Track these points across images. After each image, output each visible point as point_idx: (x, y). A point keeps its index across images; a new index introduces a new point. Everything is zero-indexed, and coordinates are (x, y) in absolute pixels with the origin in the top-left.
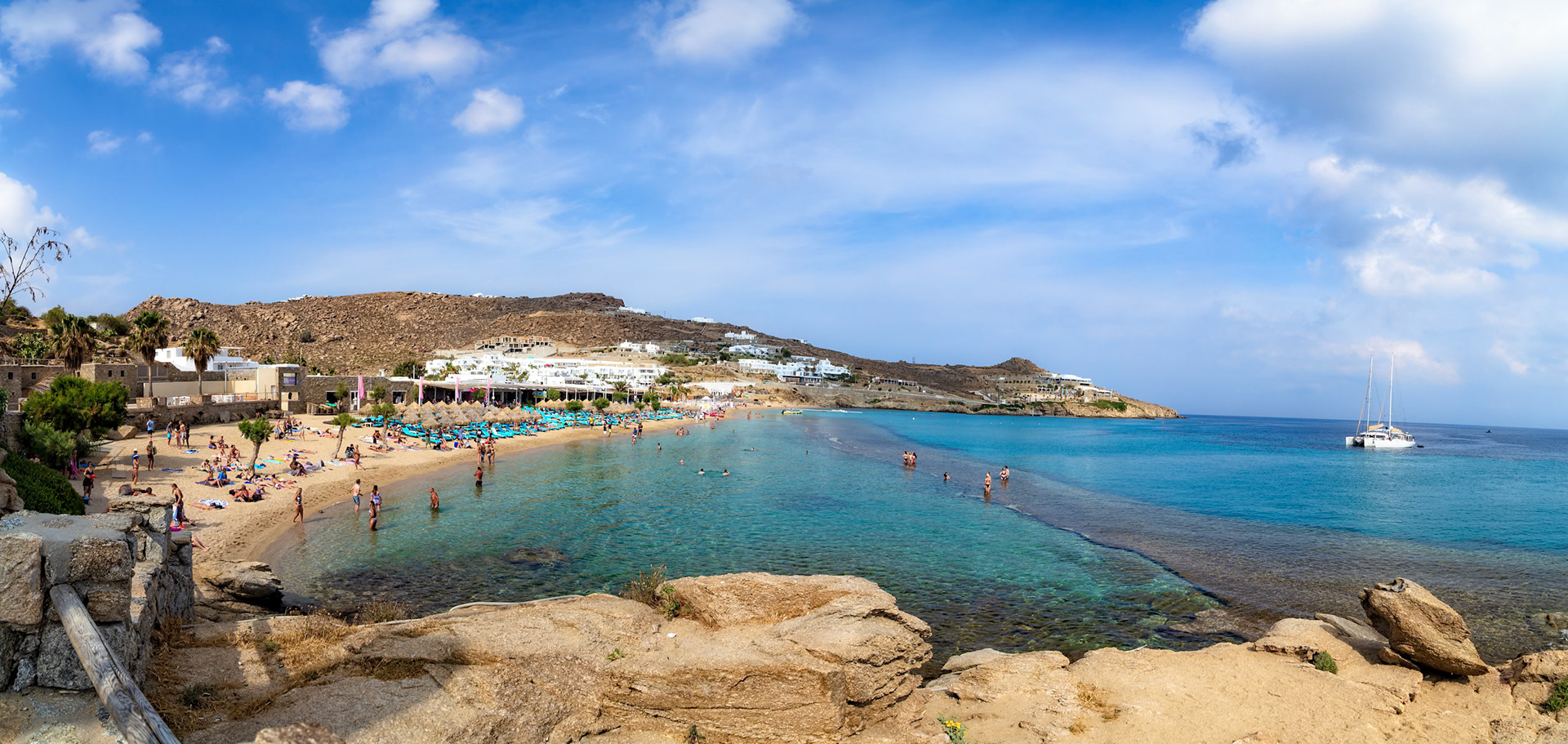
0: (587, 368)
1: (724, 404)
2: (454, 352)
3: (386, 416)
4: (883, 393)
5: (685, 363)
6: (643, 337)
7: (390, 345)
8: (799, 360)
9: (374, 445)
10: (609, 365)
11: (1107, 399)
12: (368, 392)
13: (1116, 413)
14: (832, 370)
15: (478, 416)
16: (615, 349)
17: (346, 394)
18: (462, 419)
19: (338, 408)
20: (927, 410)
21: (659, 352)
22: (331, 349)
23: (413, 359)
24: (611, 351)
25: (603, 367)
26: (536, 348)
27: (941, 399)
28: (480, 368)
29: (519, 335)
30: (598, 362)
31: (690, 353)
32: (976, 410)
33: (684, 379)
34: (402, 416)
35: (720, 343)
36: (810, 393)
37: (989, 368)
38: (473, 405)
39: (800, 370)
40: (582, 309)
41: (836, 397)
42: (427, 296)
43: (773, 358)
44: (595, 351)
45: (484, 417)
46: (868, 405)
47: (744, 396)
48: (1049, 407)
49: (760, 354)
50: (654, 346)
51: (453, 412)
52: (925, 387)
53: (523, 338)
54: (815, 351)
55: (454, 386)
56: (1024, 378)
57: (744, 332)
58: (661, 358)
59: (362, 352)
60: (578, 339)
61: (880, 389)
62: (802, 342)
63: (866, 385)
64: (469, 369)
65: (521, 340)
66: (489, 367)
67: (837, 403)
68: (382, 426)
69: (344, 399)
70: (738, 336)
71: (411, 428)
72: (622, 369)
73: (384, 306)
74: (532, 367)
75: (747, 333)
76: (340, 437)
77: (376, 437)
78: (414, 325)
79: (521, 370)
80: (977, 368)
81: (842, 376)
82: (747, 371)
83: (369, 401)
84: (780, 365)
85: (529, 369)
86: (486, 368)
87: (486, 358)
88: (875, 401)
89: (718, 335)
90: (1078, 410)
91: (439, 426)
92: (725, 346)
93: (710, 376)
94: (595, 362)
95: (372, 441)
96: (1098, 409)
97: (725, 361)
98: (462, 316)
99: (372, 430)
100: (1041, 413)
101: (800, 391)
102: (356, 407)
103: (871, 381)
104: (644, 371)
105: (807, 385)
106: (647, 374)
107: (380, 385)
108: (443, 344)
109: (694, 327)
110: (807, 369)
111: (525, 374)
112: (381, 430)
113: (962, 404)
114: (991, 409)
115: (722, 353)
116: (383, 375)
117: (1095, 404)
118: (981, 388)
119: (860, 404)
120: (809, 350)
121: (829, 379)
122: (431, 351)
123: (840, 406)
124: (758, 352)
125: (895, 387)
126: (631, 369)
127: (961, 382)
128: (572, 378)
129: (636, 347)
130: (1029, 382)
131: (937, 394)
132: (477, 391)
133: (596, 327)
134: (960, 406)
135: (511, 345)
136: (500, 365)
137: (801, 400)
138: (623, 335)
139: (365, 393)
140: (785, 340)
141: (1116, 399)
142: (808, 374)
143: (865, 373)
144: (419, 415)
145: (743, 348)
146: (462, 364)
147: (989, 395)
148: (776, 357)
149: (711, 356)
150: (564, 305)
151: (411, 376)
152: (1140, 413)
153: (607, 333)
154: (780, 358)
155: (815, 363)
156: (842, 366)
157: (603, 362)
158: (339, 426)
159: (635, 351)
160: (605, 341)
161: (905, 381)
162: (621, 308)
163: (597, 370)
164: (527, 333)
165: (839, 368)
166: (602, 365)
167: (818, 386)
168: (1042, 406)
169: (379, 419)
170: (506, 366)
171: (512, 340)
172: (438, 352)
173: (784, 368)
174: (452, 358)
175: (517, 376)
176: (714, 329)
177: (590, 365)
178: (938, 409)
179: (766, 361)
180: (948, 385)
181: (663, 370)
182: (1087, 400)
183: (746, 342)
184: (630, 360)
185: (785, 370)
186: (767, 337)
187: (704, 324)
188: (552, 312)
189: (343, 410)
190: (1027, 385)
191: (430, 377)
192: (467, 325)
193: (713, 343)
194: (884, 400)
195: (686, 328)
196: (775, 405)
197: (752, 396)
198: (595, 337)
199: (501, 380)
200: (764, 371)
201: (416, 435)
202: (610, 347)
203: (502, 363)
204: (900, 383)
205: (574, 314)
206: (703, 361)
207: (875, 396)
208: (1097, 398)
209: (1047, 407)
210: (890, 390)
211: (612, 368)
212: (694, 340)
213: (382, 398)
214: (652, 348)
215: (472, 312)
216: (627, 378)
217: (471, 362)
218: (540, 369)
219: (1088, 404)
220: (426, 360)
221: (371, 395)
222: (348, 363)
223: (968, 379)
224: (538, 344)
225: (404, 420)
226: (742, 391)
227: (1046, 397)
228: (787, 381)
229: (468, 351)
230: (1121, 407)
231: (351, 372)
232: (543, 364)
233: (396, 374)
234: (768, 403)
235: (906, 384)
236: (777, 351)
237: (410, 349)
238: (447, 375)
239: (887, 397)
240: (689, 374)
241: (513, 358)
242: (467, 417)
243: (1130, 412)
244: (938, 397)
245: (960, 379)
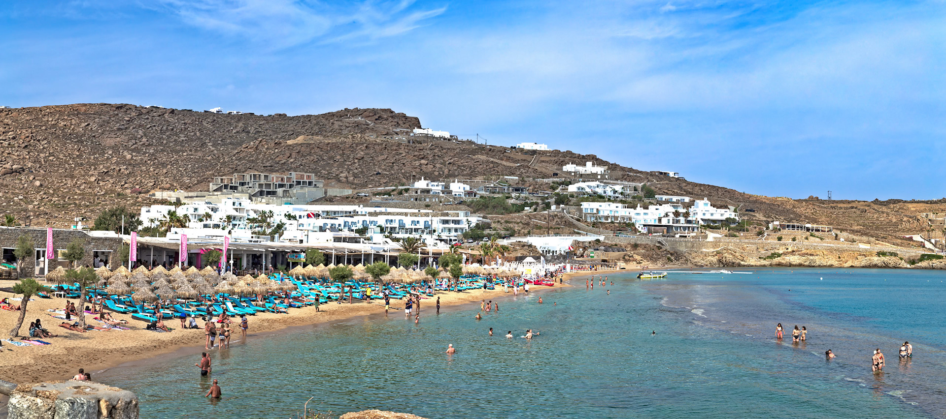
0: (368, 219)
1: (557, 267)
2: (181, 194)
3: (85, 284)
4: (785, 245)
5: (507, 210)
6: (446, 171)
7: (91, 183)
8: (667, 202)
9: (66, 321)
10: (398, 214)
12: (60, 251)
14: (712, 214)
15: (208, 287)
16: (407, 190)
17: (29, 253)
18: (187, 290)
19: (19, 270)
20: (846, 265)
21: (469, 193)
22: (7, 186)
23: (122, 203)
24: (400, 193)
25: (390, 217)
26: (296, 190)
27: (866, 250)
28: (216, 218)
29: (272, 171)
30: (383, 209)
31: (513, 195)
32: (913, 262)
33: (503, 232)
34: (105, 284)
35: (556, 180)
36: (683, 249)
37: (936, 202)
38: (203, 272)
39: (667, 215)
40: (361, 133)
41: (718, 253)
42: (144, 111)
43: (629, 199)
44: (379, 194)
45: (216, 288)
46: (763, 262)
47: (588, 256)
49: (611, 194)
50: (462, 185)
51: (174, 281)
52: (845, 234)
53: (278, 175)
54: (689, 188)
55: (177, 245)
57: (589, 164)
58: (472, 202)
59: (51, 191)
60: (355, 176)
61: (780, 239)
62: (671, 175)
63: (760, 233)
64: (201, 220)
65: (275, 178)
66: (229, 218)
67: (720, 261)
68: (79, 297)
69: (27, 259)
70: (581, 169)
71: (119, 301)
72: (416, 219)
73: (83, 125)
74: (289, 217)
75: (593, 165)
76: (22, 309)
77: (71, 311)
78: (125, 153)
79: (276, 220)
80: (919, 202)
81: (727, 222)
82: (593, 219)
83: (60, 264)
84: (639, 209)
85: (285, 220)
86: (224, 218)
87: (225, 205)
88: (773, 256)
89: (554, 168)
91: (156, 299)
92: (562, 183)
93: (539, 227)
94: (378, 210)
95: (65, 317)
97: (561, 206)
98: (192, 141)
99: (63, 302)
101: (667, 247)
102: (42, 271)
103: (768, 228)
104: (446, 222)
105: (677, 236)
106: (452, 225)
107: (75, 242)
108: (166, 182)
109: (520, 156)
110: (677, 214)
111: (280, 227)
112: (77, 302)
113: (895, 255)
114: (934, 261)
115: (558, 194)
116: (80, 227)
118: (922, 230)
119: (752, 261)
120: (681, 186)
121: (709, 227)
122: (149, 191)
123: (724, 264)
124: (609, 193)
125: (800, 234)
126: (428, 219)
127: (896, 225)
128: (346, 233)
129: (437, 187)
131: (861, 241)
132: (209, 252)
133: (380, 158)
134: (893, 258)
135: (261, 185)
136: (245, 215)
137: (669, 259)
138: (418, 170)
139: (55, 252)
140: (647, 173)
142: (678, 221)
143: (760, 216)
144: (128, 284)
145: (588, 186)
146: (190, 212)
147: (933, 241)
148: (634, 197)
149: (543, 199)
150: (336, 126)
151: (118, 230)
153: (396, 167)
154: (640, 200)
155: (688, 206)
156: (726, 207)
157: (390, 210)
158: (22, 296)
159: (436, 195)
160: (392, 179)
161: (815, 226)
162: (417, 131)
163: (381, 220)
164: (284, 168)
165: (722, 211)
166: (389, 214)
167: (693, 237)
169: (74, 288)
170: (253, 215)
171: (262, 177)
172: (159, 195)
173: (645, 214)
174: (178, 203)
175: (268, 231)
176: (547, 159)
177: (371, 214)
178: (863, 264)
179: (620, 205)
180: (877, 228)
181: (474, 220)
183: (592, 177)
184: (427, 206)
185: (646, 217)
186: (623, 169)
187: (534, 152)
188: (319, 138)
189: (25, 273)
191: (147, 231)
192: (200, 154)
193: (546, 180)
194: (785, 254)
195: (509, 159)
196: (632, 266)
197: (598, 255)
198: (378, 174)
199: (243, 235)
200: (616, 218)
201: (122, 310)
202: (400, 188)
203: (247, 211)
204: (808, 229)
205: (349, 140)
206: (530, 205)
207: (772, 249)
210: (794, 240)
211: (403, 217)
212: (520, 176)
213: (79, 259)
214: (458, 188)
215: (207, 135)
216: (423, 232)
217: (203, 209)
218: (301, 221)
220: (141, 204)
221: (64, 254)
222: (30, 207)
223: (905, 219)
224: (298, 183)
225: (109, 289)
226: (585, 249)
228: (649, 232)
229: (199, 194)
231: (35, 221)
232: (306, 213)
233: (97, 227)
234: (622, 264)
235: (818, 230)
236: (635, 189)
237: (118, 189)
238: (168, 230)
239: (790, 250)
240: (511, 225)
241: (262, 205)
242: (194, 287)
244: (863, 246)
245: (894, 220)
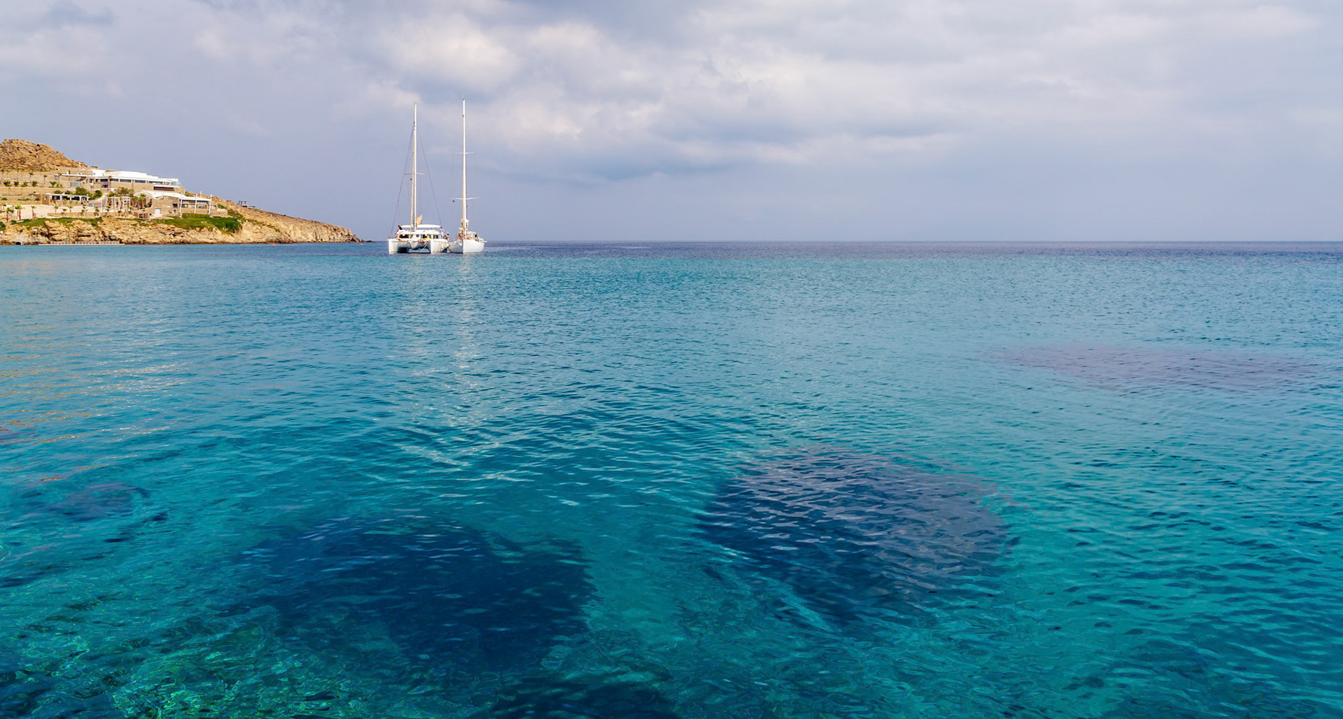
11: (203, 212)
13: (220, 235)
48: (62, 228)
56: (25, 177)
90: (131, 231)
96: (177, 229)
100: (42, 239)
117: (175, 221)
130: (34, 184)
141: (223, 213)
152: (272, 235)
168: (46, 226)
182: (157, 214)
190: (30, 189)
208: (181, 211)
209: (59, 227)
219: (158, 221)
227: (60, 211)
230: (231, 225)
243: (248, 233)
